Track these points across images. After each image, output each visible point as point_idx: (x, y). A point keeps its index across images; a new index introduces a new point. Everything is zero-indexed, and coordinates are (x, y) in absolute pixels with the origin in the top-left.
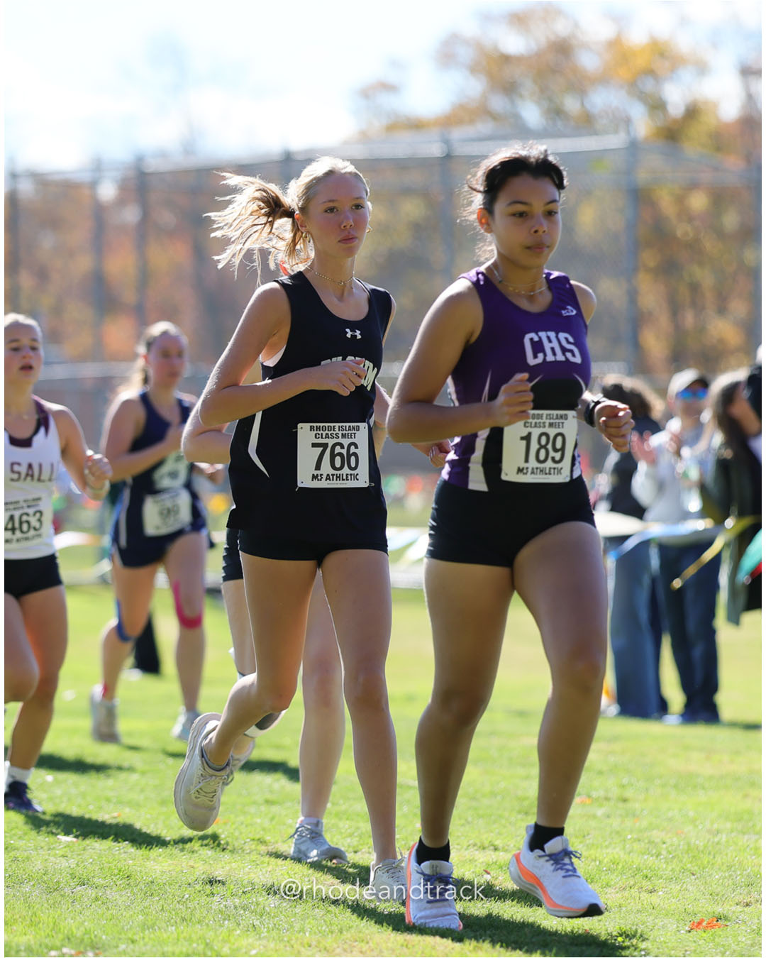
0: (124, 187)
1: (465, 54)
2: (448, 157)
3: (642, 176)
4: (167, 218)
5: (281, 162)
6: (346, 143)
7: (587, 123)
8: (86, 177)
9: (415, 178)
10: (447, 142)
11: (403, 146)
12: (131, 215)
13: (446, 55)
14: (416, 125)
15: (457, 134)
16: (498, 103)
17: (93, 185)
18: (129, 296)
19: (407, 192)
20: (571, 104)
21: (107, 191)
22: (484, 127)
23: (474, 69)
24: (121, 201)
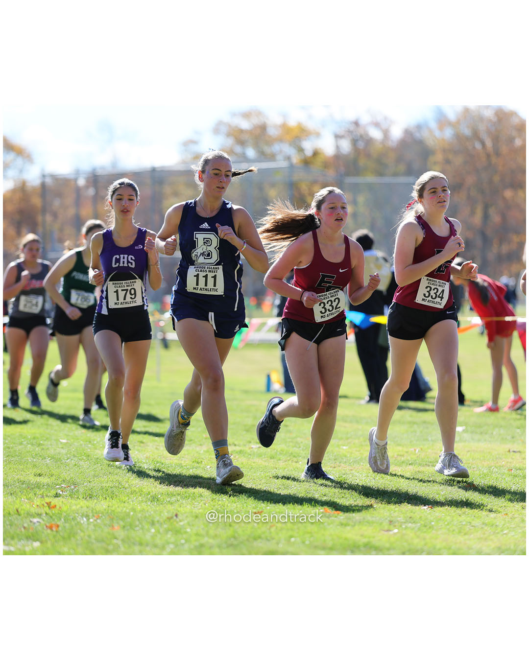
0: (88, 180)
1: (224, 129)
3: (295, 178)
5: (150, 171)
7: (272, 157)
8: (72, 177)
12: (91, 192)
13: (217, 130)
16: (238, 149)
17: (76, 180)
20: (267, 149)
21: (81, 182)
23: (228, 135)
24: (87, 187)
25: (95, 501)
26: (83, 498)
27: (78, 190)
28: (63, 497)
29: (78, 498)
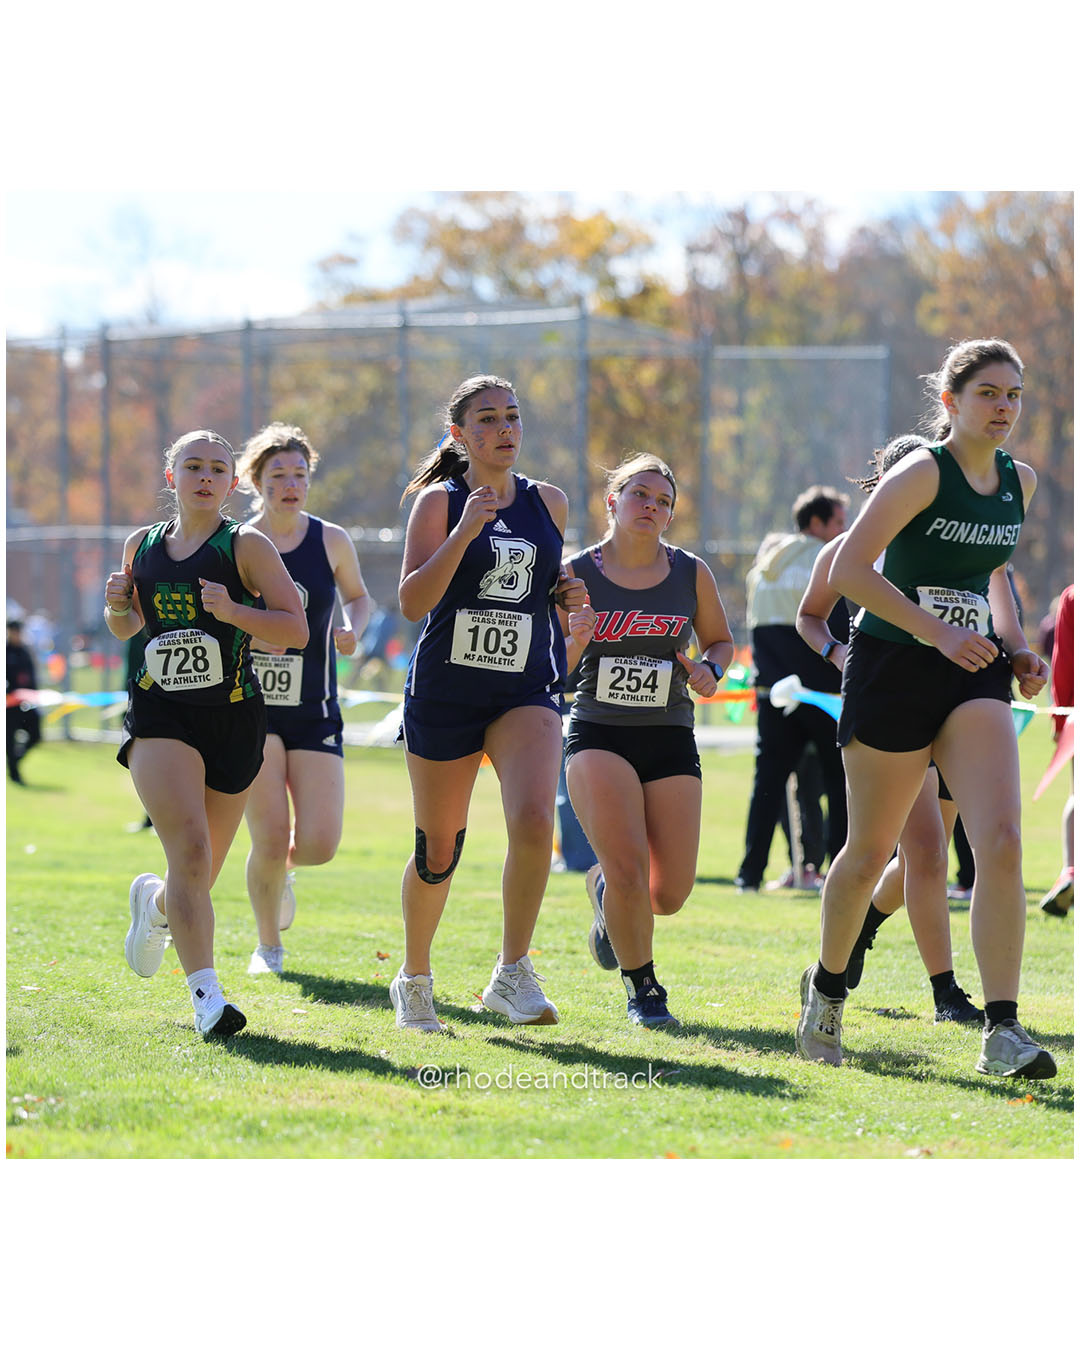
0: (88, 353)
1: (420, 228)
2: (405, 328)
3: (594, 349)
4: (130, 385)
5: (241, 331)
6: (305, 314)
7: (540, 297)
8: (53, 344)
9: (373, 348)
10: (403, 313)
11: (361, 317)
12: (97, 381)
13: (402, 231)
14: (372, 297)
15: (413, 305)
16: (453, 278)
17: (60, 352)
18: (94, 462)
19: (367, 361)
20: (525, 279)
21: (73, 358)
22: (440, 300)
23: (429, 244)
24: (87, 370)
25: (108, 1135)
26: (78, 1126)
27: (65, 377)
28: (29, 1125)
29: (65, 1127)
